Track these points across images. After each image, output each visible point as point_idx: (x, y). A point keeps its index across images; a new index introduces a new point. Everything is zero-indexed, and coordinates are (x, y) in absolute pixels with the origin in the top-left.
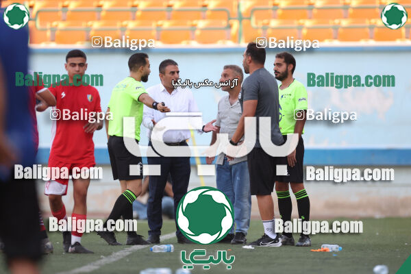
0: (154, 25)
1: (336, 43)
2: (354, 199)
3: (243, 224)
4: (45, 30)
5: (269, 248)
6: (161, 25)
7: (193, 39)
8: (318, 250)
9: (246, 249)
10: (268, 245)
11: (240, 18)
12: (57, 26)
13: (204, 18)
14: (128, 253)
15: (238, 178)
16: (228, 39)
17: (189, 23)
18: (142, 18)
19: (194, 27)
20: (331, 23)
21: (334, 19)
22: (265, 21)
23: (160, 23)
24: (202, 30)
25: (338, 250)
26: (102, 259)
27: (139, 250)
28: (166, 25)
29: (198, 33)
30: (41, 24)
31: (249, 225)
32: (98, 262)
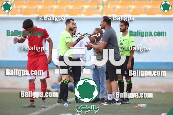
0: (65, 7)
1: (145, 16)
2: (153, 84)
3: (104, 94)
4: (17, 9)
5: (115, 105)
6: (69, 7)
7: (82, 13)
8: (137, 106)
9: (105, 105)
10: (115, 104)
11: (103, 4)
12: (23, 7)
13: (87, 4)
14: (53, 107)
15: (101, 74)
16: (98, 14)
17: (81, 6)
18: (60, 4)
19: (83, 8)
20: (143, 7)
21: (144, 5)
22: (114, 6)
23: (68, 6)
24: (87, 9)
25: (145, 106)
26: (42, 109)
27: (58, 106)
28: (71, 7)
29: (84, 11)
30: (16, 6)
31: (106, 95)
32: (41, 111)
